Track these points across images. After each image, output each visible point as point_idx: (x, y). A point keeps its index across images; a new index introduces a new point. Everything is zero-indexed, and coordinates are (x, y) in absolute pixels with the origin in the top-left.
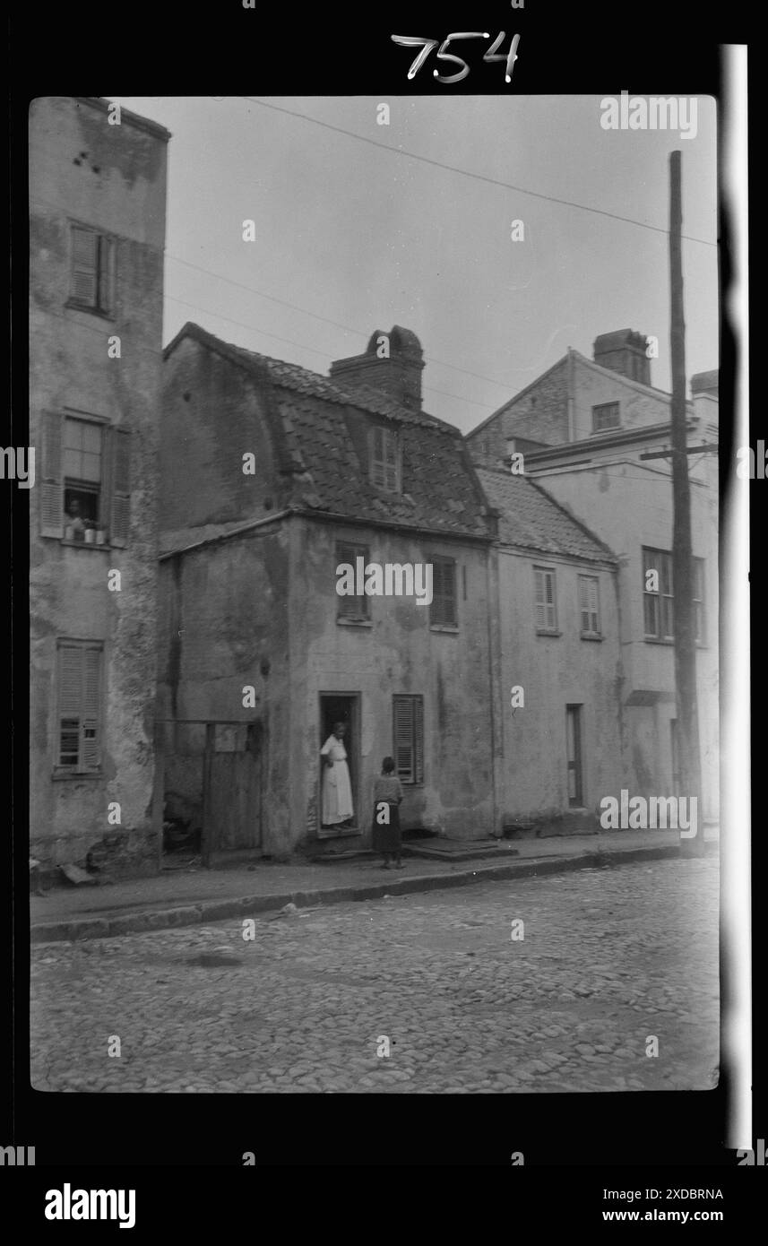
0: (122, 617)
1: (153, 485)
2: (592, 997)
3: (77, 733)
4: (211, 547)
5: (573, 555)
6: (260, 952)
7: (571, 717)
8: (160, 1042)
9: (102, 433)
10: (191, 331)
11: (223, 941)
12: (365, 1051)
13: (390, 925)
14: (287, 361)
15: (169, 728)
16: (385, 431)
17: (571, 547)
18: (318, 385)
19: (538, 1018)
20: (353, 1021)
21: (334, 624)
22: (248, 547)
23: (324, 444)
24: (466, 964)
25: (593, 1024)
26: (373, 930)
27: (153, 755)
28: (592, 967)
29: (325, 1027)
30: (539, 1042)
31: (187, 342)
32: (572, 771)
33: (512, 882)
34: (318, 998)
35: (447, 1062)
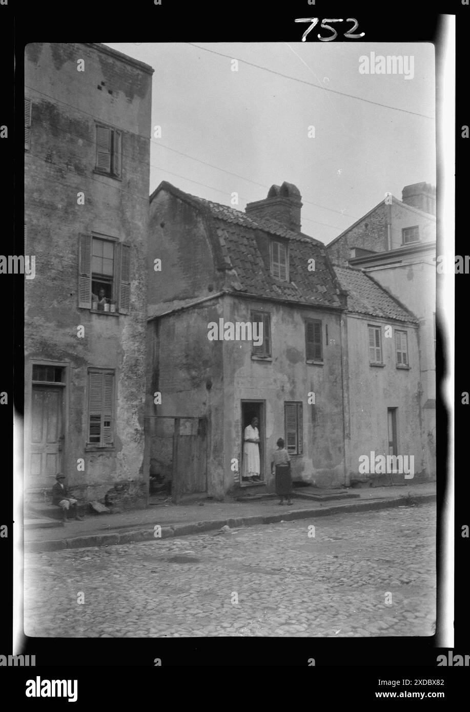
0: (126, 355)
1: (144, 277)
2: (411, 584)
3: (100, 424)
4: (177, 314)
5: (392, 318)
6: (210, 554)
7: (390, 415)
8: (156, 607)
9: (114, 246)
10: (165, 186)
11: (188, 548)
12: (278, 613)
13: (286, 539)
14: (221, 204)
15: (152, 421)
16: (280, 245)
17: (390, 313)
18: (239, 218)
19: (380, 596)
20: (269, 595)
21: (249, 359)
22: (199, 314)
23: (243, 253)
24: (334, 562)
25: (412, 600)
26: (276, 541)
27: (144, 437)
28: (410, 566)
29: (253, 599)
30: (381, 610)
31: (163, 193)
32: (391, 448)
33: (357, 514)
34: (247, 581)
35: (326, 621)
